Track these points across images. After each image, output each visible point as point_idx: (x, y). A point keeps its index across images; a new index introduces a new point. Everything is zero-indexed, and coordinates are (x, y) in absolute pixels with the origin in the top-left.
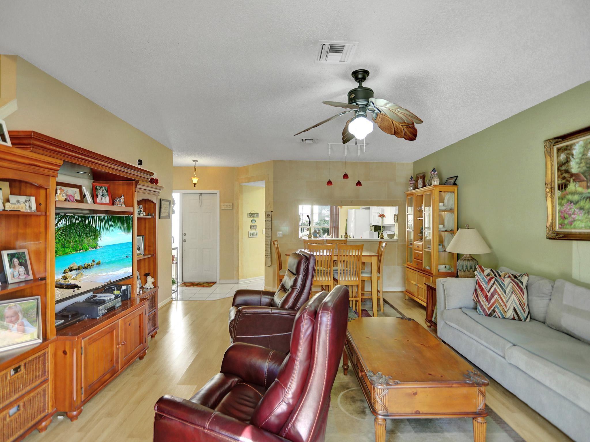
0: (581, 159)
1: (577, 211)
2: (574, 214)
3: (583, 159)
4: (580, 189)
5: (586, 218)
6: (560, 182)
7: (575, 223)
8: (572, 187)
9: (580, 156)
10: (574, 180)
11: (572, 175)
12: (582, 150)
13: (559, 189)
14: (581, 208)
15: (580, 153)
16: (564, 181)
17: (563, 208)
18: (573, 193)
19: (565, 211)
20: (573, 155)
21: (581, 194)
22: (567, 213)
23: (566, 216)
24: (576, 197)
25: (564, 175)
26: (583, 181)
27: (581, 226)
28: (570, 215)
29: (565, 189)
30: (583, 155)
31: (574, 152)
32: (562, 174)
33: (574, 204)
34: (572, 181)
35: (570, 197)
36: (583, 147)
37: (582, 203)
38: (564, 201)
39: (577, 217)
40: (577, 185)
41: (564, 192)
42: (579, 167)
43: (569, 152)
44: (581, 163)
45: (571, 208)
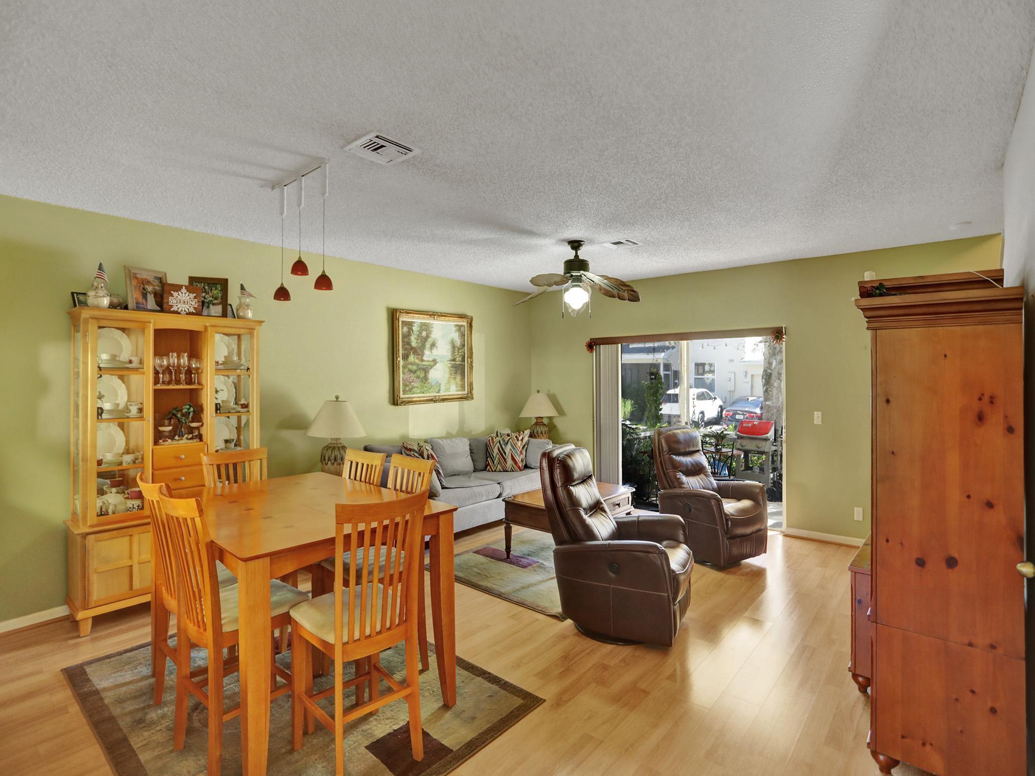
0: (418, 336)
1: (415, 379)
2: (413, 382)
3: (419, 336)
4: (417, 361)
5: (421, 385)
6: (403, 352)
7: (414, 389)
8: (412, 358)
9: (418, 333)
10: (413, 352)
11: (412, 348)
12: (419, 329)
13: (402, 359)
14: (418, 377)
15: (418, 331)
16: (406, 352)
17: (406, 376)
18: (412, 364)
19: (407, 379)
20: (413, 331)
21: (418, 365)
22: (408, 381)
23: (408, 383)
24: (414, 368)
25: (406, 346)
26: (419, 355)
27: (417, 392)
28: (410, 383)
29: (407, 359)
30: (419, 333)
31: (414, 328)
32: (405, 345)
33: (413, 373)
34: (412, 353)
35: (410, 367)
36: (420, 326)
37: (418, 373)
38: (406, 370)
39: (415, 385)
40: (415, 358)
41: (406, 362)
42: (417, 343)
43: (410, 327)
44: (418, 340)
45: (411, 377)
